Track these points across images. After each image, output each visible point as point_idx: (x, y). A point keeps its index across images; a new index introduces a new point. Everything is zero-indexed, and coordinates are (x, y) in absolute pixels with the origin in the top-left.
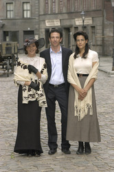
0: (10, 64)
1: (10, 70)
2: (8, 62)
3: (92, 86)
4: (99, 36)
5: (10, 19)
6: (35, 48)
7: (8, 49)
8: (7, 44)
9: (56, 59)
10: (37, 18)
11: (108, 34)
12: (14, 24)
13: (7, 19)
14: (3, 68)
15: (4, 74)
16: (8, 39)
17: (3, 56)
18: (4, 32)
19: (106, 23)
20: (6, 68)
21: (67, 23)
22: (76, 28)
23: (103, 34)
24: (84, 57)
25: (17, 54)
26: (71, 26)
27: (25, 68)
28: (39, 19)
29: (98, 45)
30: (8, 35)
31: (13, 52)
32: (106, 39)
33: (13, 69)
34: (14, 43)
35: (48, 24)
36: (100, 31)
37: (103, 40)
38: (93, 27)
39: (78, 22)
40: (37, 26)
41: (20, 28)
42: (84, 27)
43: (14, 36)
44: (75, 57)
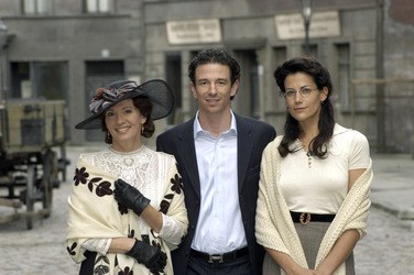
0: (38, 183)
1: (38, 206)
2: (29, 176)
3: (348, 260)
4: (364, 80)
5: (36, 18)
6: (134, 117)
7: (30, 128)
8: (27, 110)
9: (217, 158)
10: (135, 14)
11: (398, 72)
12: (51, 36)
13: (22, 17)
14: (11, 196)
15: (16, 218)
16: (27, 90)
17: (10, 151)
18: (15, 66)
19: (390, 29)
20: (24, 198)
21: (246, 34)
22: (280, 49)
23: (380, 72)
24: (318, 150)
25: (61, 144)
26: (262, 44)
27: (103, 190)
28: (143, 17)
29: (359, 113)
30: (26, 77)
31: (48, 137)
32: (391, 89)
33: (46, 201)
34: (51, 106)
35: (176, 36)
36: (370, 62)
37: (380, 94)
38: (342, 47)
39: (288, 29)
40: (135, 45)
41: (74, 51)
42: (310, 46)
43: (52, 79)
44: (284, 151)
